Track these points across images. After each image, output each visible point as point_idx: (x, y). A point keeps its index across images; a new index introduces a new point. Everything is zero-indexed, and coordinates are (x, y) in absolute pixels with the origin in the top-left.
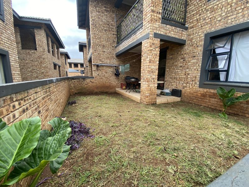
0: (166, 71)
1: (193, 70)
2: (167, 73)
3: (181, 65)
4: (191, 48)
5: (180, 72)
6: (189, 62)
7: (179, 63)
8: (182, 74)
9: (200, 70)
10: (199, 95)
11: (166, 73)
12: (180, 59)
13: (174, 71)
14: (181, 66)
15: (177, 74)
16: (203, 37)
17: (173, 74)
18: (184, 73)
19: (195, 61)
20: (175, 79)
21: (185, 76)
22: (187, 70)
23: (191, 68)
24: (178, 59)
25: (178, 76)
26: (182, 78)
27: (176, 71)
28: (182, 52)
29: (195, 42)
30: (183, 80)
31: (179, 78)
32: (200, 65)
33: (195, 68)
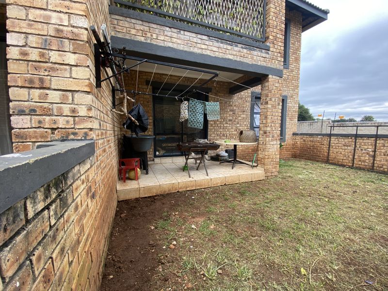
0: (209, 125)
1: (243, 125)
2: (212, 128)
3: (231, 118)
4: (240, 101)
5: (230, 128)
6: (239, 116)
7: (228, 115)
8: (232, 130)
9: (249, 125)
10: (251, 151)
11: (209, 128)
12: (229, 110)
13: (222, 125)
14: (230, 120)
15: (226, 130)
16: (250, 94)
17: (221, 130)
18: (234, 128)
19: (245, 116)
20: (224, 136)
21: (236, 133)
22: (238, 125)
23: (242, 123)
24: (226, 110)
25: (228, 133)
26: (232, 134)
27: (225, 125)
28: (231, 103)
29: (244, 96)
30: (234, 137)
31: (230, 135)
32: (249, 121)
33: (245, 123)
